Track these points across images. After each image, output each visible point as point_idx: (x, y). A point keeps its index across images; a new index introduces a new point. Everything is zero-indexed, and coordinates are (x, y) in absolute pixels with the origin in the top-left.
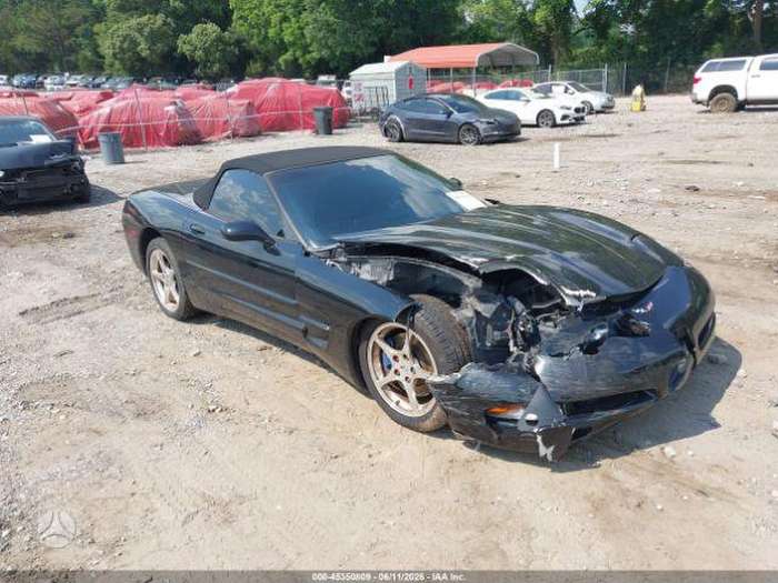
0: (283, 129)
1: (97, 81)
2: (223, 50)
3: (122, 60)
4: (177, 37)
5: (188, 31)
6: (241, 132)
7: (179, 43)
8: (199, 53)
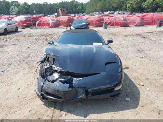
0: (150, 25)
1: (124, 12)
2: (152, 6)
3: (130, 8)
4: (142, 3)
5: (145, 2)
6: (138, 25)
7: (142, 4)
8: (146, 7)
